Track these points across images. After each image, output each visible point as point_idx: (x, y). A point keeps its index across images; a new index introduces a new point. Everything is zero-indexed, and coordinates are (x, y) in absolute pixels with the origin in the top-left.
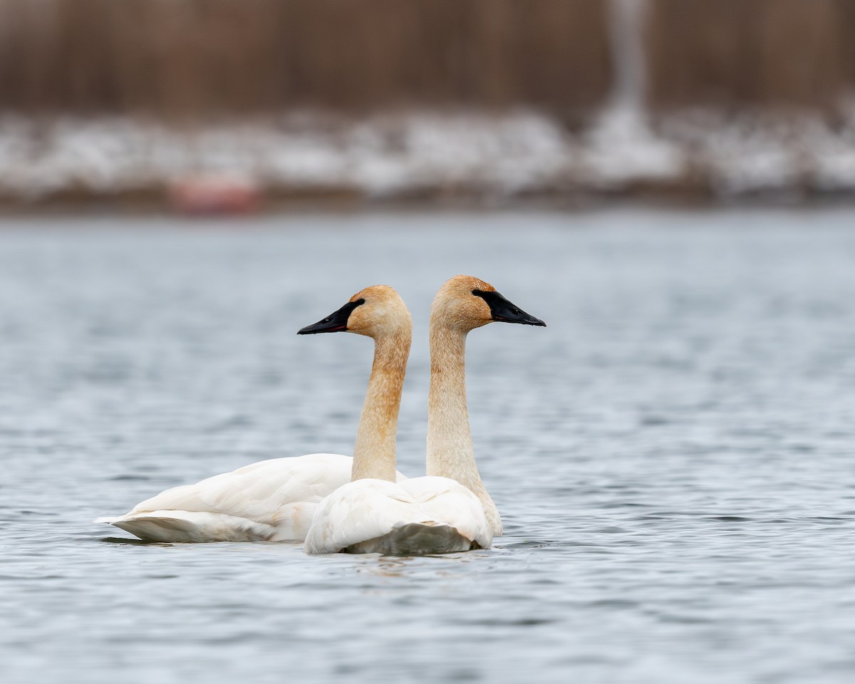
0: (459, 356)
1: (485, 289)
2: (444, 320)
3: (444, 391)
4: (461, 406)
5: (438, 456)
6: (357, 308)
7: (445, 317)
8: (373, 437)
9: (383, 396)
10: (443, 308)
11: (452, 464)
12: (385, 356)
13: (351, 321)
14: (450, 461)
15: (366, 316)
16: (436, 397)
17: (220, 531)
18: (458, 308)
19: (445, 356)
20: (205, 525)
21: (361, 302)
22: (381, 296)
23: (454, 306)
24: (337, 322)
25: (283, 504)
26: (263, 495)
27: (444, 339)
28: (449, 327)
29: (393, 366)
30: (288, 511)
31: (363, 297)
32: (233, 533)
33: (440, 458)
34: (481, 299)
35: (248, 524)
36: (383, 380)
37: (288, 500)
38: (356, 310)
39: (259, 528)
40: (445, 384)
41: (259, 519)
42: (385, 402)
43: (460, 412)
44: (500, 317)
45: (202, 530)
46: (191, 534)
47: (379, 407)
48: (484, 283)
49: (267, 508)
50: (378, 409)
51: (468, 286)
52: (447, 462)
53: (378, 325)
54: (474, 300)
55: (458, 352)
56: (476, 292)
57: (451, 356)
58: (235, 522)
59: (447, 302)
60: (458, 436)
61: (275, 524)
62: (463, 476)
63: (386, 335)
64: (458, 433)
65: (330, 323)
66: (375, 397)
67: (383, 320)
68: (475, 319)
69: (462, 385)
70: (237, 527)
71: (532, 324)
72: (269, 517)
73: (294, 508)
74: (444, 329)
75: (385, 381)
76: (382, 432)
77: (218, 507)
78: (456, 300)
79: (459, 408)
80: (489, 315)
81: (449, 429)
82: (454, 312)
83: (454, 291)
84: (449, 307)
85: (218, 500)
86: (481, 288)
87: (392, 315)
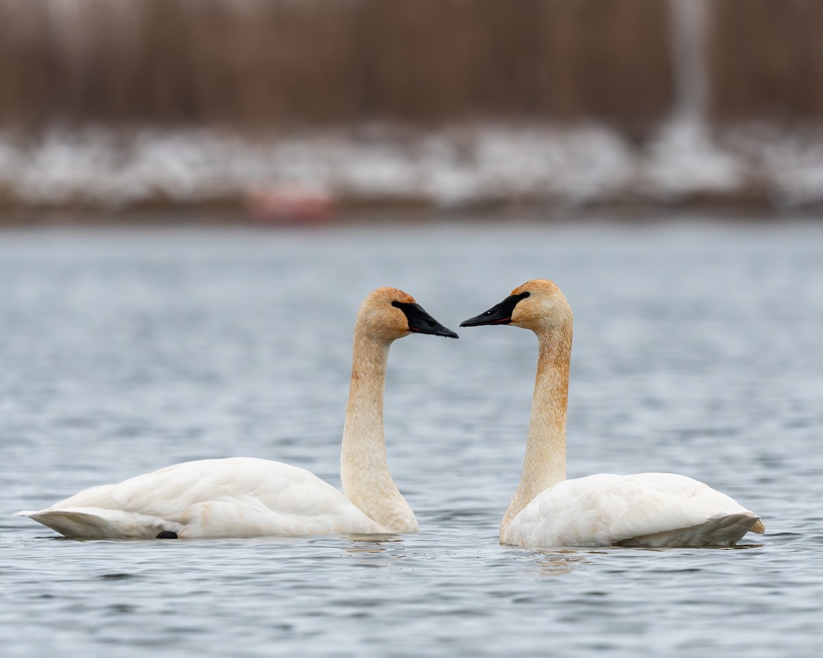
0: (377, 365)
1: (404, 300)
2: (365, 330)
3: (360, 397)
4: (376, 412)
5: (350, 459)
6: (522, 301)
7: (366, 327)
8: (552, 430)
9: (558, 389)
10: (364, 318)
11: (362, 469)
12: (555, 349)
13: (516, 313)
14: (361, 466)
15: (533, 309)
16: (352, 402)
17: (132, 528)
18: (377, 319)
19: (364, 363)
20: (117, 521)
21: (526, 295)
22: (546, 290)
23: (374, 316)
24: (501, 314)
25: (193, 503)
26: (173, 495)
27: (364, 348)
28: (370, 337)
29: (563, 359)
30: (198, 509)
31: (528, 291)
32: (144, 530)
33: (352, 461)
34: (399, 310)
35: (158, 521)
36: (556, 373)
37: (197, 499)
38: (522, 303)
39: (169, 527)
40: (361, 390)
41: (168, 518)
42: (559, 395)
43: (374, 418)
44: (418, 328)
45: (114, 527)
46: (105, 530)
47: (555, 400)
48: (404, 295)
49: (175, 507)
50: (554, 403)
51: (387, 297)
52: (358, 465)
53: (546, 318)
54: (392, 311)
55: (377, 361)
56: (396, 304)
57: (369, 364)
58: (146, 519)
59: (368, 312)
60: (370, 440)
61: (184, 522)
62: (373, 480)
63: (553, 327)
64: (370, 437)
65: (494, 315)
66: (551, 391)
67: (551, 312)
68: (394, 329)
69: (379, 393)
70: (148, 524)
71: (446, 336)
72: (179, 516)
73: (203, 506)
74: (365, 339)
75: (558, 374)
76: (559, 424)
77: (129, 506)
78: (376, 311)
79: (374, 414)
80: (406, 326)
81: (362, 432)
82: (373, 323)
83: (375, 302)
84: (369, 317)
85: (130, 500)
86: (399, 299)
87: (559, 308)
